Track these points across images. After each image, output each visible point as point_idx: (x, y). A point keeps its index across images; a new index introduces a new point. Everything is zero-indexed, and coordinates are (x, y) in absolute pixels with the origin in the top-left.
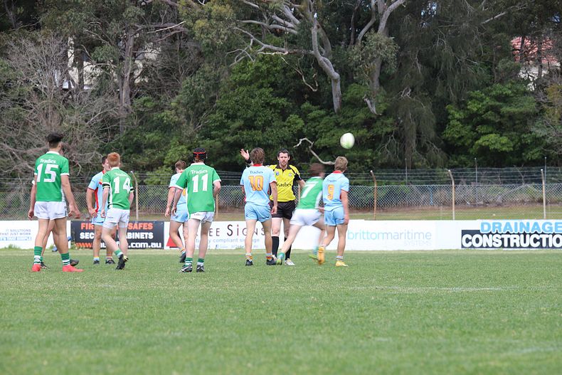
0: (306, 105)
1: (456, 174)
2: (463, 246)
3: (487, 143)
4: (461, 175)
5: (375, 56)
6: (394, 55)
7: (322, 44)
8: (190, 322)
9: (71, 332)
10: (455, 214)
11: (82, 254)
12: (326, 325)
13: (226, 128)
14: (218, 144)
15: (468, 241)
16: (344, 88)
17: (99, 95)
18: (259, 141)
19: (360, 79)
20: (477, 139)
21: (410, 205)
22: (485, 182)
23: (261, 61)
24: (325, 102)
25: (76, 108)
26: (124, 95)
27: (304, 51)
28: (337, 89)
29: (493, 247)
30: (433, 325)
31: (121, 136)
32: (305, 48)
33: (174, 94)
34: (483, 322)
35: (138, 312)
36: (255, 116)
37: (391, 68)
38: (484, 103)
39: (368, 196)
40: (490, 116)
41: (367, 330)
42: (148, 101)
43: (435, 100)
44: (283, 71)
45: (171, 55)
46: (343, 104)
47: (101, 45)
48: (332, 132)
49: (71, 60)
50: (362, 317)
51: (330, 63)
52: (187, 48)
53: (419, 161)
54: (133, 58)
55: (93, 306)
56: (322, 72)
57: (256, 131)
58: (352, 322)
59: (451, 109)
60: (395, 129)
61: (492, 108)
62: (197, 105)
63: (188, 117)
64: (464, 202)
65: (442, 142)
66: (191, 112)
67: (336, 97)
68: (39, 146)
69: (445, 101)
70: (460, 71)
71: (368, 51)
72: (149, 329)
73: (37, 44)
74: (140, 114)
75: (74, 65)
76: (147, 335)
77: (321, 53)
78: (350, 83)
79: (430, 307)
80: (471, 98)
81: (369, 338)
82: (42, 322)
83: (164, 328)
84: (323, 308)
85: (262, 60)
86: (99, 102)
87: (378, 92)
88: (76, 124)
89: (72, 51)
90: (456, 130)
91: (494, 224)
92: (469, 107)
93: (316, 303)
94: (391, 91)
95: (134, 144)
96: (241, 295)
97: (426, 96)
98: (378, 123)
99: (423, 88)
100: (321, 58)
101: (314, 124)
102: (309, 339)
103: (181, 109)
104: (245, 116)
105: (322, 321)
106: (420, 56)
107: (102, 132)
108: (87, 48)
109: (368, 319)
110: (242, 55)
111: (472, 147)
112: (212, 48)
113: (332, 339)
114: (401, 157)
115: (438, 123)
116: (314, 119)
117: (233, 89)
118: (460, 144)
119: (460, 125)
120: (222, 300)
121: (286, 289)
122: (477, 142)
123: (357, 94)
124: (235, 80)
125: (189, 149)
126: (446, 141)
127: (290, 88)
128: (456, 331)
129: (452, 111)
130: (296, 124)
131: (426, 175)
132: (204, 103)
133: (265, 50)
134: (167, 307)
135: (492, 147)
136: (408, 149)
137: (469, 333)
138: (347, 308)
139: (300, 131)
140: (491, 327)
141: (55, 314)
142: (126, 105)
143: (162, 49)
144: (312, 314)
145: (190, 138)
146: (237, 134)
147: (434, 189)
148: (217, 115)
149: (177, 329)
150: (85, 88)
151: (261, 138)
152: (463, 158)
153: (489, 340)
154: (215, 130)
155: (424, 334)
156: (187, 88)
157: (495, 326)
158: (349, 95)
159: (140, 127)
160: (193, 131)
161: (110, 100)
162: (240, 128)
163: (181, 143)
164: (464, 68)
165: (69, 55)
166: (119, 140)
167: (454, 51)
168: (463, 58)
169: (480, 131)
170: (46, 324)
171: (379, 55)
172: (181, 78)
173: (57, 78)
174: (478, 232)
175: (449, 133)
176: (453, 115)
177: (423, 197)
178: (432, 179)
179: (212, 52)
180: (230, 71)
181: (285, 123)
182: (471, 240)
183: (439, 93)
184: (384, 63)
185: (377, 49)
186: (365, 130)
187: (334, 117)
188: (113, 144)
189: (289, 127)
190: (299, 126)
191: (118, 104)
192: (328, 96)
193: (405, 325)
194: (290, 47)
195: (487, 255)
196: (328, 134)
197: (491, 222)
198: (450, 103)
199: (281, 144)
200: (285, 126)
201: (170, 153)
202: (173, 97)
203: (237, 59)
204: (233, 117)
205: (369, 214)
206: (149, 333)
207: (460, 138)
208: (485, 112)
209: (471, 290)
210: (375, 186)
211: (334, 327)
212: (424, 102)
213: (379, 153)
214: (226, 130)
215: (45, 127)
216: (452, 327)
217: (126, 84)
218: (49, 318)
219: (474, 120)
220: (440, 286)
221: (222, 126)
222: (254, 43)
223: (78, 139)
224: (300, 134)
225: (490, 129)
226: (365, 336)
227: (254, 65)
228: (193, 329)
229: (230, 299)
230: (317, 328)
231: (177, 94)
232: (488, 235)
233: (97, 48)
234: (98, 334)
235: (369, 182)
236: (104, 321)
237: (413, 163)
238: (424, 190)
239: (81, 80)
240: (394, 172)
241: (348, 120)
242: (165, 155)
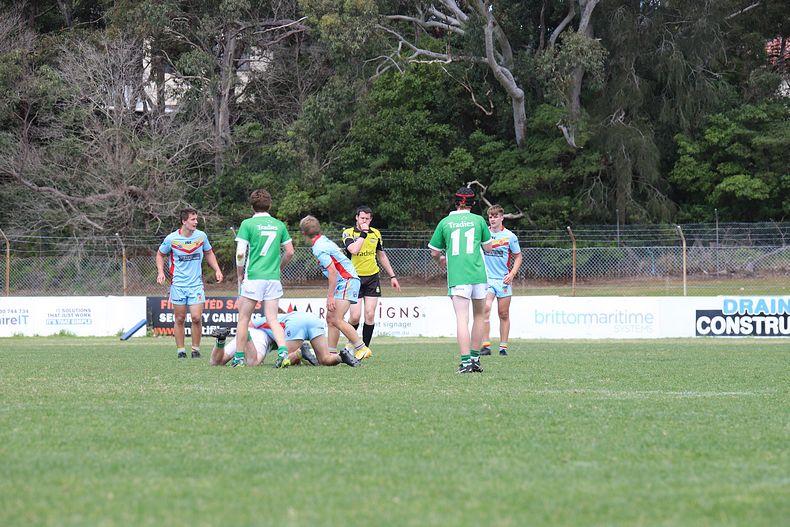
0: (477, 134)
1: (689, 232)
2: (698, 333)
3: (732, 188)
4: (695, 232)
5: (574, 65)
6: (600, 63)
7: (499, 48)
8: (313, 439)
9: (147, 452)
10: (687, 289)
11: (162, 344)
12: (505, 443)
13: (364, 167)
14: (353, 189)
15: (705, 325)
16: (531, 111)
17: (186, 119)
18: (410, 185)
19: (552, 98)
20: (718, 182)
21: (623, 275)
22: (729, 243)
23: (413, 72)
24: (504, 130)
25: (154, 138)
26: (221, 120)
27: (473, 59)
28: (520, 111)
29: (740, 334)
30: (655, 444)
31: (217, 178)
32: (474, 54)
33: (291, 119)
34: (726, 440)
35: (240, 426)
36: (405, 149)
37: (597, 83)
38: (729, 131)
39: (565, 262)
40: (736, 149)
41: (562, 451)
42: (255, 128)
43: (659, 127)
44: (444, 86)
45: (288, 64)
46: (529, 132)
47: (188, 49)
48: (513, 172)
49: (148, 70)
50: (554, 432)
51: (511, 75)
52: (309, 54)
53: (637, 213)
54: (234, 68)
55: (177, 416)
56: (499, 88)
57: (407, 171)
58: (541, 440)
59: (682, 139)
60: (602, 167)
61: (740, 138)
62: (323, 135)
63: (311, 152)
64: (699, 271)
65: (669, 187)
66: (314, 144)
67: (519, 122)
68: (102, 191)
69: (673, 129)
70: (694, 85)
71: (564, 58)
72: (255, 449)
73: (100, 48)
74: (243, 148)
75: (151, 78)
76: (253, 458)
77: (498, 61)
78: (539, 104)
79: (650, 418)
80: (710, 125)
81: (565, 462)
82: (106, 438)
83: (277, 447)
84: (500, 420)
85: (415, 70)
86: (187, 129)
87: (579, 116)
88: (155, 161)
89: (149, 59)
90: (688, 169)
91: (742, 301)
92: (706, 137)
93: (490, 414)
94: (597, 114)
95: (234, 189)
96: (384, 402)
97: (646, 122)
98: (579, 160)
99: (642, 111)
100: (498, 69)
101: (488, 162)
102: (481, 464)
103: (301, 140)
104: (391, 150)
105: (498, 438)
106: (638, 66)
107: (191, 172)
108: (169, 55)
109: (563, 436)
110: (387, 64)
111: (711, 193)
112: (345, 56)
113: (512, 464)
114: (610, 208)
115: (663, 160)
116: (487, 154)
117: (374, 112)
118: (693, 188)
119: (695, 163)
120: (358, 408)
121: (448, 392)
122: (718, 187)
123: (548, 119)
124: (377, 100)
125: (313, 196)
126: (674, 185)
127: (454, 110)
128: (687, 453)
129: (683, 143)
130: (463, 161)
131: (646, 232)
132: (334, 131)
133: (419, 57)
134: (281, 418)
135: (739, 194)
136: (620, 196)
137: (707, 455)
138: (533, 420)
139: (468, 170)
140: (737, 448)
141: (124, 428)
142: (223, 135)
143: (275, 55)
144: (484, 428)
145: (314, 180)
146: (379, 175)
147: (657, 254)
148: (351, 148)
149: (295, 449)
150: (167, 110)
151: (414, 181)
152: (698, 209)
153: (733, 465)
154: (348, 169)
155: (642, 457)
156: (309, 110)
157: (742, 445)
158: (537, 120)
159: (244, 166)
160: (317, 170)
161: (202, 127)
162: (383, 167)
163: (301, 188)
164: (699, 82)
165: (145, 65)
166: (214, 184)
167: (686, 58)
168: (700, 68)
169: (722, 171)
170: (111, 442)
171: (579, 63)
172: (302, 96)
173: (128, 96)
174: (719, 313)
175: (678, 174)
176: (684, 148)
177: (642, 264)
178: (654, 239)
179: (344, 60)
180: (370, 86)
181: (448, 160)
182: (709, 325)
183: (664, 117)
184: (587, 75)
185: (577, 55)
186: (560, 170)
187: (515, 151)
188: (206, 190)
189: (453, 165)
190: (467, 164)
191: (213, 134)
192: (508, 122)
193: (616, 444)
194: (453, 53)
195: (730, 346)
196: (508, 175)
197: (737, 299)
198: (681, 131)
199: (442, 189)
200: (446, 164)
201: (286, 202)
202: (290, 122)
203: (380, 71)
204: (374, 152)
205: (566, 287)
206: (255, 454)
207: (694, 181)
208: (729, 145)
209: (709, 394)
210: (574, 248)
211: (515, 446)
212: (643, 129)
213: (580, 202)
214: (364, 170)
215: (110, 165)
216: (682, 447)
217: (224, 105)
218: (116, 433)
219: (714, 156)
220: (665, 389)
221: (358, 164)
222: (405, 48)
223: (157, 182)
224: (468, 176)
225: (736, 169)
226: (558, 459)
227: (404, 78)
228: (317, 450)
229: (369, 406)
230: (491, 448)
231: (296, 119)
232: (733, 317)
233: (184, 55)
234: (184, 456)
235: (565, 243)
236: (193, 437)
237: (627, 215)
238: (642, 254)
239: (161, 100)
240: (602, 228)
241: (536, 156)
242: (279, 204)
